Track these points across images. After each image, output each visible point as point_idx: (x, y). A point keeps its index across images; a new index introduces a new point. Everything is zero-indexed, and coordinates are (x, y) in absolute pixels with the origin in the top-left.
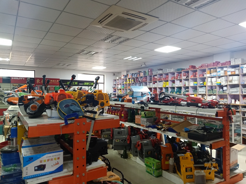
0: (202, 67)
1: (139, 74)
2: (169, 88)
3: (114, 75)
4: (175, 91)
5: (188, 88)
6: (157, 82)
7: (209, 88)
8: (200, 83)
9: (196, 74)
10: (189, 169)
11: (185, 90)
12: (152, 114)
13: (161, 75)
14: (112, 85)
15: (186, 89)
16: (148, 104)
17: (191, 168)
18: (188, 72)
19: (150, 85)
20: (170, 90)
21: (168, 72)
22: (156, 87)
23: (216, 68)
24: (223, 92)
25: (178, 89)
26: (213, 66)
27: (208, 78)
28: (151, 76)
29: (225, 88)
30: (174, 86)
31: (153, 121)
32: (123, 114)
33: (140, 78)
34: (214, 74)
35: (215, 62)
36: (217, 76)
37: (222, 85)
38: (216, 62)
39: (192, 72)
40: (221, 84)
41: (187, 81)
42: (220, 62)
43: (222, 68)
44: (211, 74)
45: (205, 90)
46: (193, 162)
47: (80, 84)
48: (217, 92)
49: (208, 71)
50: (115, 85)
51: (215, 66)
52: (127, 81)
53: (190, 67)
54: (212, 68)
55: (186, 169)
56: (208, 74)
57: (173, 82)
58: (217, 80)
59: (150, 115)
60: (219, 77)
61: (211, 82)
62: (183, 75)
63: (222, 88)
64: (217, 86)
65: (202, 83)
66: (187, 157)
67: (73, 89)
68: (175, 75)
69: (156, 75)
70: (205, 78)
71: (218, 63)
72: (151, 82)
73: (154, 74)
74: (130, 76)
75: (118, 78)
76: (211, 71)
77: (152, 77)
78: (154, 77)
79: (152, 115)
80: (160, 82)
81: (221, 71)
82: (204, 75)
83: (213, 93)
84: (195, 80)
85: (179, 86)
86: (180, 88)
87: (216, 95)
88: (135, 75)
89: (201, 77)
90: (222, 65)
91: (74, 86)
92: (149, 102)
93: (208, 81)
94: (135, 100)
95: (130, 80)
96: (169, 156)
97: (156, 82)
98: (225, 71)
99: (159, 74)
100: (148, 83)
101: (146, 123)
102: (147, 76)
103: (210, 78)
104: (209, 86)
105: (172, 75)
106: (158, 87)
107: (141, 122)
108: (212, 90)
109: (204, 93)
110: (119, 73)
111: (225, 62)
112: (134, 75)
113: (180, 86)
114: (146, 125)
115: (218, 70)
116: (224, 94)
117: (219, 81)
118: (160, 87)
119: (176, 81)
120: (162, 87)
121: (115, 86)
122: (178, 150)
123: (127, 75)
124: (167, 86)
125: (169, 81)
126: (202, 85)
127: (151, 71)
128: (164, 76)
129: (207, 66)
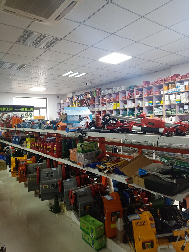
0: (157, 82)
1: (86, 96)
2: (120, 109)
3: (58, 98)
4: (128, 113)
5: (142, 108)
6: (107, 103)
7: (167, 108)
8: (155, 102)
9: (150, 92)
10: (148, 244)
11: (139, 112)
12: (92, 146)
13: (111, 95)
14: (56, 110)
15: (140, 110)
16: (87, 132)
17: (152, 242)
18: (141, 90)
19: (99, 108)
20: (121, 112)
21: (118, 91)
22: (105, 109)
23: (174, 83)
24: (184, 112)
25: (130, 111)
26: (171, 80)
27: (166, 96)
28: (99, 97)
29: (186, 107)
30: (126, 108)
31: (94, 156)
32: (55, 147)
33: (87, 100)
34: (172, 90)
35: (173, 75)
36: (176, 92)
37: (183, 103)
38: (175, 75)
39: (146, 90)
40: (181, 102)
41: (141, 100)
42: (179, 75)
43: (182, 82)
44: (168, 90)
45: (162, 111)
46: (155, 230)
47: (16, 110)
48: (177, 112)
49: (165, 87)
50: (60, 109)
51: (174, 80)
52: (72, 104)
53: (144, 84)
54: (170, 83)
55: (144, 244)
56: (165, 90)
57: (125, 102)
58: (177, 97)
59: (90, 148)
60: (179, 94)
61: (170, 100)
62: (136, 93)
63: (183, 107)
64: (176, 105)
65: (158, 102)
66: (144, 220)
67: (8, 116)
68: (127, 95)
69: (105, 96)
70: (162, 96)
71: (177, 76)
72: (100, 104)
73: (102, 94)
74: (75, 98)
75: (62, 101)
76: (168, 86)
77: (101, 98)
78: (102, 98)
79: (92, 148)
80: (109, 103)
81: (180, 86)
82: (160, 92)
83: (172, 114)
84: (150, 99)
85: (131, 107)
86: (133, 110)
87: (175, 116)
88: (82, 97)
89: (156, 95)
90: (182, 79)
91: (8, 113)
92: (88, 129)
93: (166, 99)
94: (71, 126)
95: (76, 103)
96: (115, 215)
97: (105, 104)
98: (186, 85)
99: (108, 94)
100: (96, 105)
101: (83, 161)
102: (94, 98)
103: (168, 96)
104: (166, 105)
105: (124, 95)
106: (107, 109)
107: (77, 159)
108: (171, 109)
109: (161, 114)
110: (64, 95)
111: (185, 74)
112: (80, 97)
113: (133, 107)
114: (83, 164)
115: (177, 85)
116: (185, 114)
117: (179, 98)
118: (110, 109)
119: (128, 101)
120: (112, 109)
121: (59, 111)
122: (130, 203)
123: (73, 97)
124: (118, 108)
125: (120, 101)
126: (159, 105)
127: (100, 90)
128: (114, 96)
129: (164, 81)
